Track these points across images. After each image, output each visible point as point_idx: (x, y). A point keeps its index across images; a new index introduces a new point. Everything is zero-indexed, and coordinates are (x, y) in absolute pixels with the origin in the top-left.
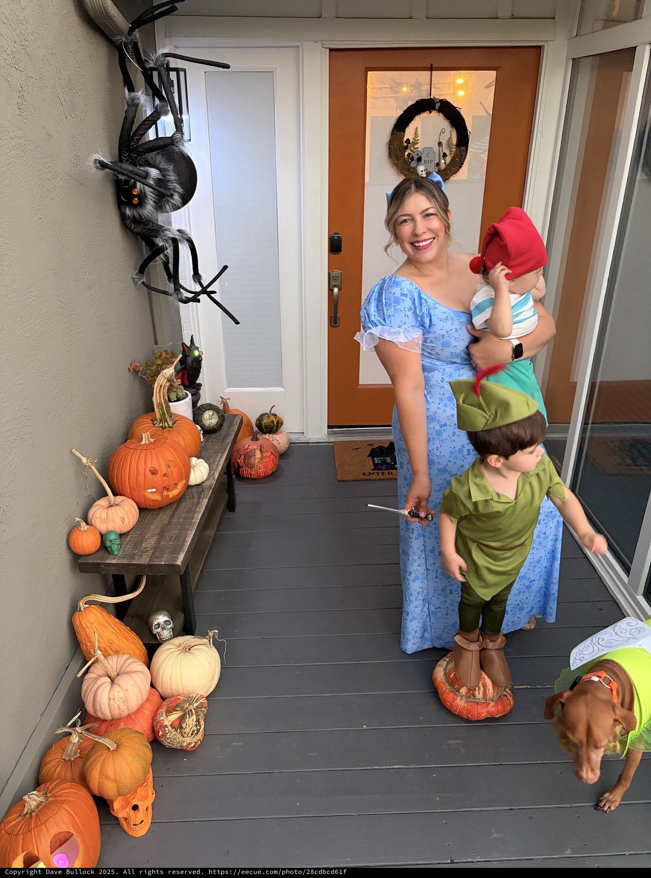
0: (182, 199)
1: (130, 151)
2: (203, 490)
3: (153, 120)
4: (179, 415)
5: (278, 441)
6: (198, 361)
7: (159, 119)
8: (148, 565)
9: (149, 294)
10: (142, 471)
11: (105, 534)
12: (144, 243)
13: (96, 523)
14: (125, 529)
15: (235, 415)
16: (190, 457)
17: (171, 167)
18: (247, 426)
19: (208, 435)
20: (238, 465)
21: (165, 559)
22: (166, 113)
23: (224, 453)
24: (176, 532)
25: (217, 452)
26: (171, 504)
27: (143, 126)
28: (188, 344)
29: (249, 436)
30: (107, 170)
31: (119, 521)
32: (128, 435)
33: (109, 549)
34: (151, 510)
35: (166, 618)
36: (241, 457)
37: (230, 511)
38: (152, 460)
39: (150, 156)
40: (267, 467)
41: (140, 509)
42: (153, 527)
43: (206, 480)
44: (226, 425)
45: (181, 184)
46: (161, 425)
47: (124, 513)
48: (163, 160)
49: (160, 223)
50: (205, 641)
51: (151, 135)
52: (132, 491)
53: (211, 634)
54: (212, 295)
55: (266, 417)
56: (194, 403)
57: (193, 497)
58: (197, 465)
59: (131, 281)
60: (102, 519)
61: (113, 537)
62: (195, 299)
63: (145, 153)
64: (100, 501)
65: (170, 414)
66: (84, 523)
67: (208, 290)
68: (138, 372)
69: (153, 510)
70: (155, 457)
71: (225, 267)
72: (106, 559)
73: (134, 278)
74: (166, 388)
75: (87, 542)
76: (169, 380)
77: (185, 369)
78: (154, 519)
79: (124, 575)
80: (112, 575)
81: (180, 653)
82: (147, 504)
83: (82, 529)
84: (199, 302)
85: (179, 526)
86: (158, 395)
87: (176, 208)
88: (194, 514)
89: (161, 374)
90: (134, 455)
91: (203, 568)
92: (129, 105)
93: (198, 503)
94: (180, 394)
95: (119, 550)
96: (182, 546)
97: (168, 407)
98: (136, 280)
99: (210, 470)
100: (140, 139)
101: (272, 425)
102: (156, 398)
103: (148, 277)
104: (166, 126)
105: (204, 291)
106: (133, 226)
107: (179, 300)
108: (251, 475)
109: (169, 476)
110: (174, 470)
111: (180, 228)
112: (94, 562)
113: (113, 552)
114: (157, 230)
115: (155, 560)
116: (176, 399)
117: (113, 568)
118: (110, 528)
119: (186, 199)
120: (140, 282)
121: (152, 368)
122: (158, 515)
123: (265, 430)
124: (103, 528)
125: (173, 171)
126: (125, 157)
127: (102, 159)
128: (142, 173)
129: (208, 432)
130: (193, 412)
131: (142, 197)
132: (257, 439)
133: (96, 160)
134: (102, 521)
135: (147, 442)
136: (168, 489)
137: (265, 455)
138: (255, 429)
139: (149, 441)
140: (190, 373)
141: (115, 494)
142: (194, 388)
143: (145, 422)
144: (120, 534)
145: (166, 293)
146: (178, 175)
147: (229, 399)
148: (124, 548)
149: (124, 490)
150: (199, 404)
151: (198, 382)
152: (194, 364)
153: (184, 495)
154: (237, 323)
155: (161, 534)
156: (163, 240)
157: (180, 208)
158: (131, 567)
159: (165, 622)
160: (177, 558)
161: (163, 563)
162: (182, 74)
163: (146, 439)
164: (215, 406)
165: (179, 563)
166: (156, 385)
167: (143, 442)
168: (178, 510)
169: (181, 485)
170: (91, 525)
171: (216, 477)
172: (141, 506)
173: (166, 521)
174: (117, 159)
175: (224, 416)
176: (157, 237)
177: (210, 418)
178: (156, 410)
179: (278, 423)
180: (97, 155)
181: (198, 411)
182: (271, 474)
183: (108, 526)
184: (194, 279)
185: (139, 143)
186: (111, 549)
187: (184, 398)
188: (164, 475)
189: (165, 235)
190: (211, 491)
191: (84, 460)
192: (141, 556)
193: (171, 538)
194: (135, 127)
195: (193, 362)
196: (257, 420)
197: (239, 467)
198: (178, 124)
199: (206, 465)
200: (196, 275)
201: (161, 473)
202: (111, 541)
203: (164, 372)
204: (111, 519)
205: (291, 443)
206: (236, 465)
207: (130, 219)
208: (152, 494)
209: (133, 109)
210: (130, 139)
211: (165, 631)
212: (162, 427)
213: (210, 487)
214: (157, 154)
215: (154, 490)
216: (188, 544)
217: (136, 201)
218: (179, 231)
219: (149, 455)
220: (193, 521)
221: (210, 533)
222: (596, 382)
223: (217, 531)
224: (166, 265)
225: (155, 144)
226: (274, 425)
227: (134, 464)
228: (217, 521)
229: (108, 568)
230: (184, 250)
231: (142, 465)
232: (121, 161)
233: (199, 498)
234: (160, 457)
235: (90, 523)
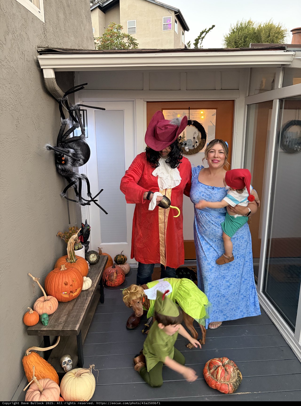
0: (83, 161)
1: (62, 142)
2: (89, 293)
3: (72, 130)
4: (78, 256)
5: (125, 268)
6: (88, 231)
7: (75, 129)
8: (62, 330)
9: (68, 202)
10: (61, 283)
11: (42, 315)
12: (66, 180)
13: (38, 309)
14: (51, 312)
15: (105, 256)
16: (83, 276)
17: (79, 148)
18: (110, 261)
19: (92, 266)
20: (106, 280)
21: (70, 327)
22: (78, 127)
23: (99, 274)
24: (76, 313)
25: (95, 274)
26: (74, 299)
27: (68, 132)
28: (84, 224)
29: (112, 266)
30: (52, 150)
31: (48, 308)
32: (55, 266)
33: (43, 323)
34: (64, 302)
35: (69, 359)
36: (107, 276)
37: (102, 303)
38: (65, 278)
39: (70, 144)
40: (119, 281)
41: (59, 302)
42: (65, 311)
43: (90, 288)
44: (100, 261)
45: (83, 155)
46: (70, 261)
47: (51, 304)
48: (76, 145)
49: (73, 171)
50: (88, 370)
51: (71, 135)
52: (56, 293)
53: (91, 367)
54: (96, 202)
55: (119, 257)
56: (86, 251)
57: (84, 296)
58: (86, 280)
59: (60, 196)
60: (40, 307)
61: (45, 316)
62: (88, 204)
63: (68, 143)
64: (40, 298)
65: (75, 256)
66: (32, 310)
67: (94, 200)
68: (61, 237)
69: (65, 302)
70: (67, 277)
71: (102, 190)
72: (41, 328)
73: (61, 195)
74: (73, 244)
75: (33, 319)
76: (75, 240)
77: (82, 235)
78: (65, 307)
79: (49, 336)
80: (44, 336)
81: (75, 378)
82: (62, 300)
83: (31, 313)
84: (90, 205)
85: (77, 311)
86: (69, 247)
87: (81, 165)
88: (85, 304)
89: (71, 237)
90: (57, 276)
91: (88, 332)
92: (63, 124)
93: (86, 299)
94: (80, 246)
95: (48, 323)
96: (78, 320)
97: (74, 253)
98: (62, 196)
99: (92, 283)
100: (66, 137)
101: (122, 260)
102: (69, 248)
103: (67, 195)
104: (78, 132)
105: (93, 200)
106: (61, 173)
107: (81, 204)
108: (111, 285)
109: (73, 286)
110: (76, 283)
111: (82, 173)
112: (35, 329)
113: (45, 324)
114: (73, 174)
115: (65, 328)
116: (78, 249)
117: (44, 333)
118: (44, 312)
119: (85, 161)
120: (64, 197)
121: (67, 235)
122: (67, 305)
123: (118, 263)
124: (40, 312)
125: (80, 150)
126: (60, 144)
127: (50, 146)
128: (67, 151)
129: (92, 264)
130: (85, 255)
131: (66, 161)
132: (115, 267)
133: (47, 146)
134: (41, 309)
135: (64, 270)
136: (73, 292)
137: (118, 275)
138: (114, 262)
139: (64, 269)
140: (85, 237)
141: (47, 295)
142: (86, 243)
143: (63, 260)
144: (49, 315)
145: (75, 201)
146: (82, 151)
147: (102, 248)
148: (50, 322)
149: (52, 293)
150: (88, 251)
151: (88, 240)
152: (87, 232)
153: (80, 295)
154: (107, 213)
155: (69, 315)
156: (75, 179)
157: (82, 165)
158: (53, 332)
159: (69, 360)
160: (76, 327)
161: (69, 329)
162: (85, 112)
163: (63, 268)
164: (95, 252)
165: (77, 329)
166: (69, 242)
167: (62, 270)
168: (77, 303)
169: (78, 290)
170: (35, 311)
171: (95, 286)
172: (59, 301)
173: (71, 308)
174: (56, 145)
175: (99, 257)
176: (72, 177)
177: (93, 258)
178: (68, 254)
179: (124, 259)
180: (48, 144)
181: (87, 254)
182: (121, 284)
183: (43, 311)
184: (88, 195)
185: (66, 139)
186: (44, 323)
187: (81, 248)
188: (71, 285)
189: (76, 177)
190: (92, 293)
191: (34, 278)
192: (58, 326)
193: (74, 316)
194: (64, 133)
195: (86, 231)
196: (115, 258)
197: (106, 281)
198: (83, 131)
199: (91, 280)
200: (89, 193)
201: (69, 284)
202: (44, 318)
203: (73, 236)
204: (45, 307)
205: (130, 269)
206: (105, 280)
207: (60, 170)
208: (65, 295)
209: (64, 125)
210: (62, 137)
211: (68, 366)
212: (71, 262)
213: (92, 291)
214: (74, 143)
215: (66, 293)
216: (81, 319)
217: (63, 162)
218: (82, 175)
219: (64, 276)
220: (84, 308)
221: (92, 314)
222: (270, 239)
223: (95, 313)
224: (76, 189)
225: (73, 139)
226: (123, 260)
227: (57, 280)
228: (95, 308)
229: (42, 332)
230: (84, 183)
231: (61, 280)
232: (58, 146)
233: (87, 297)
234: (69, 276)
235: (34, 310)
